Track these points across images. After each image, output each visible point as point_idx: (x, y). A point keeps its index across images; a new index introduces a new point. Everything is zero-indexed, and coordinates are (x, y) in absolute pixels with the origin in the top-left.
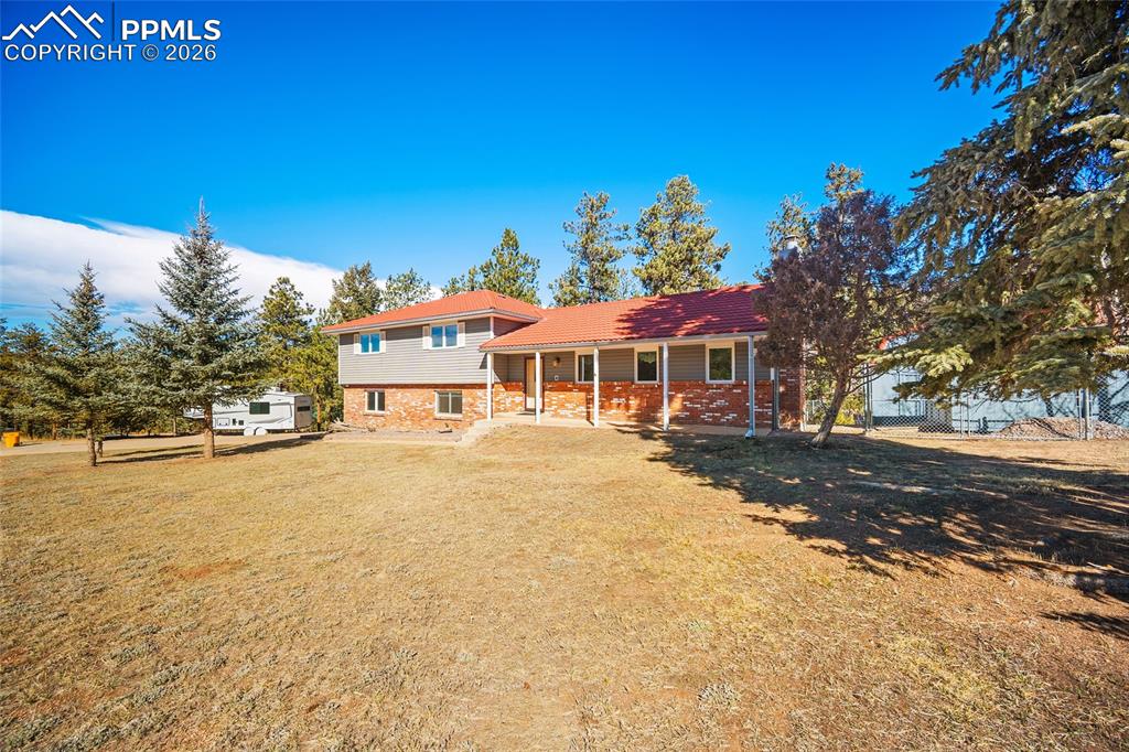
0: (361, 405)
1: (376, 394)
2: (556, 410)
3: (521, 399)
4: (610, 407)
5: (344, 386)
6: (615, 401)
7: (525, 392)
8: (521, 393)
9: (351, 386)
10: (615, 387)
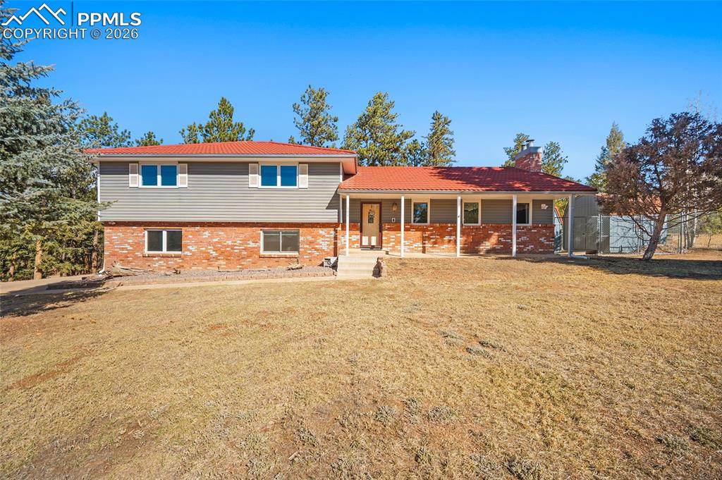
0: (138, 246)
1: (165, 233)
2: (393, 246)
3: (359, 237)
4: (443, 243)
5: (106, 224)
6: (447, 238)
7: (361, 232)
8: (358, 232)
9: (118, 224)
10: (447, 227)
